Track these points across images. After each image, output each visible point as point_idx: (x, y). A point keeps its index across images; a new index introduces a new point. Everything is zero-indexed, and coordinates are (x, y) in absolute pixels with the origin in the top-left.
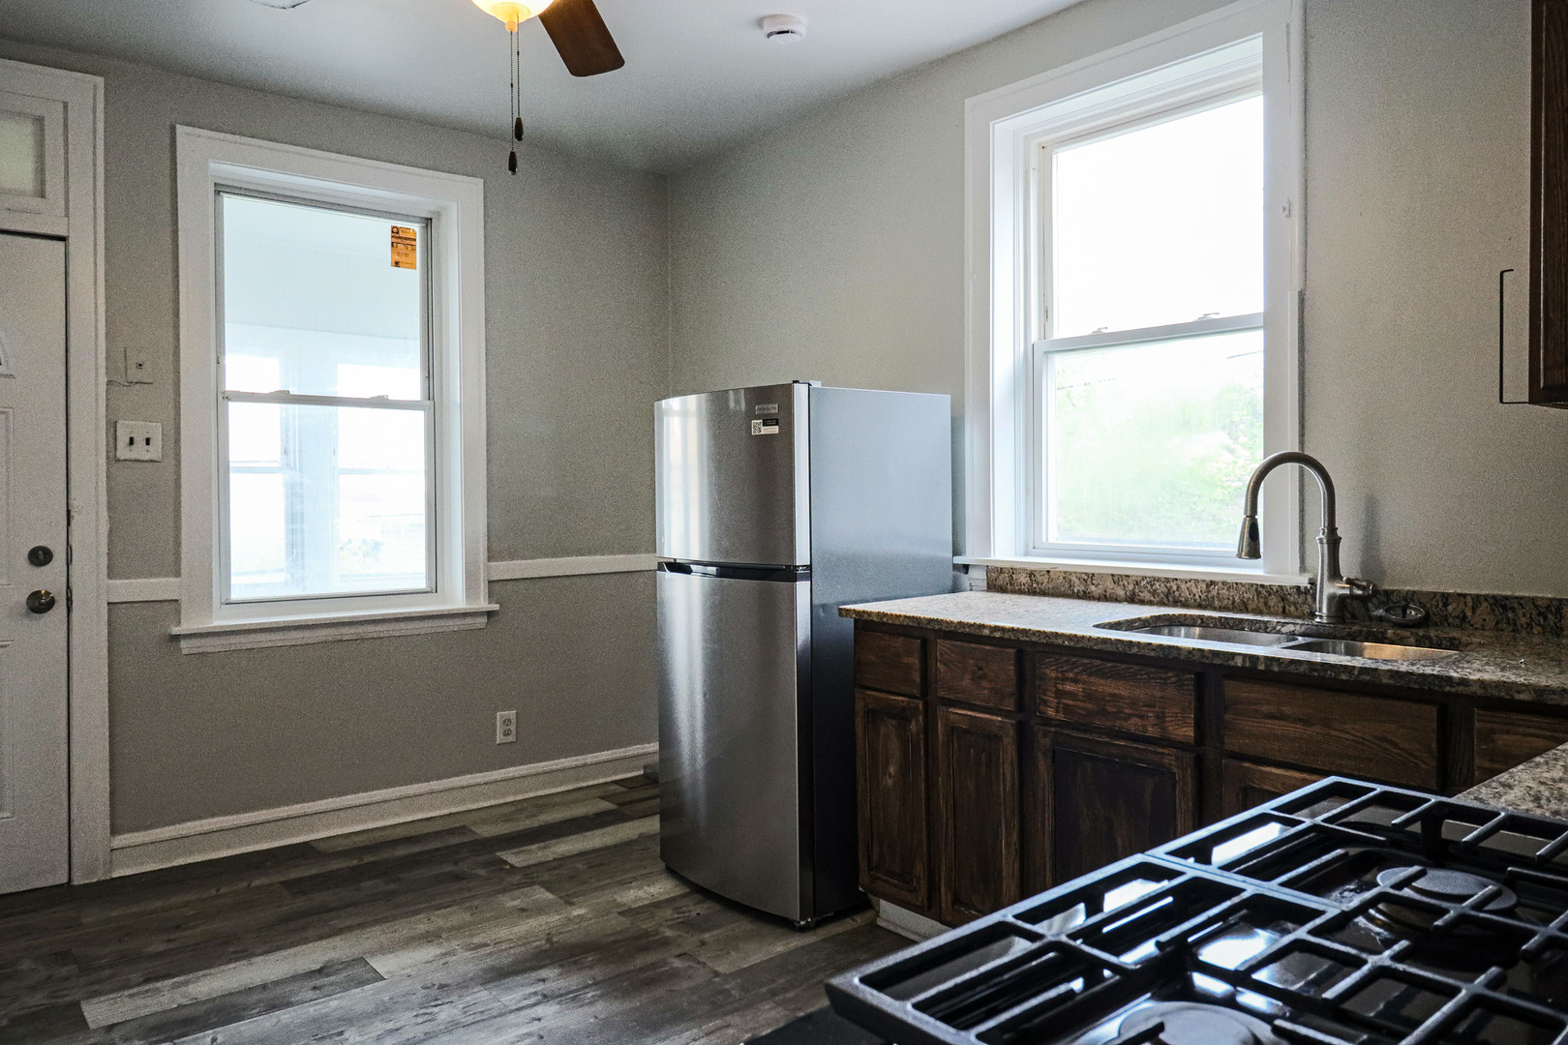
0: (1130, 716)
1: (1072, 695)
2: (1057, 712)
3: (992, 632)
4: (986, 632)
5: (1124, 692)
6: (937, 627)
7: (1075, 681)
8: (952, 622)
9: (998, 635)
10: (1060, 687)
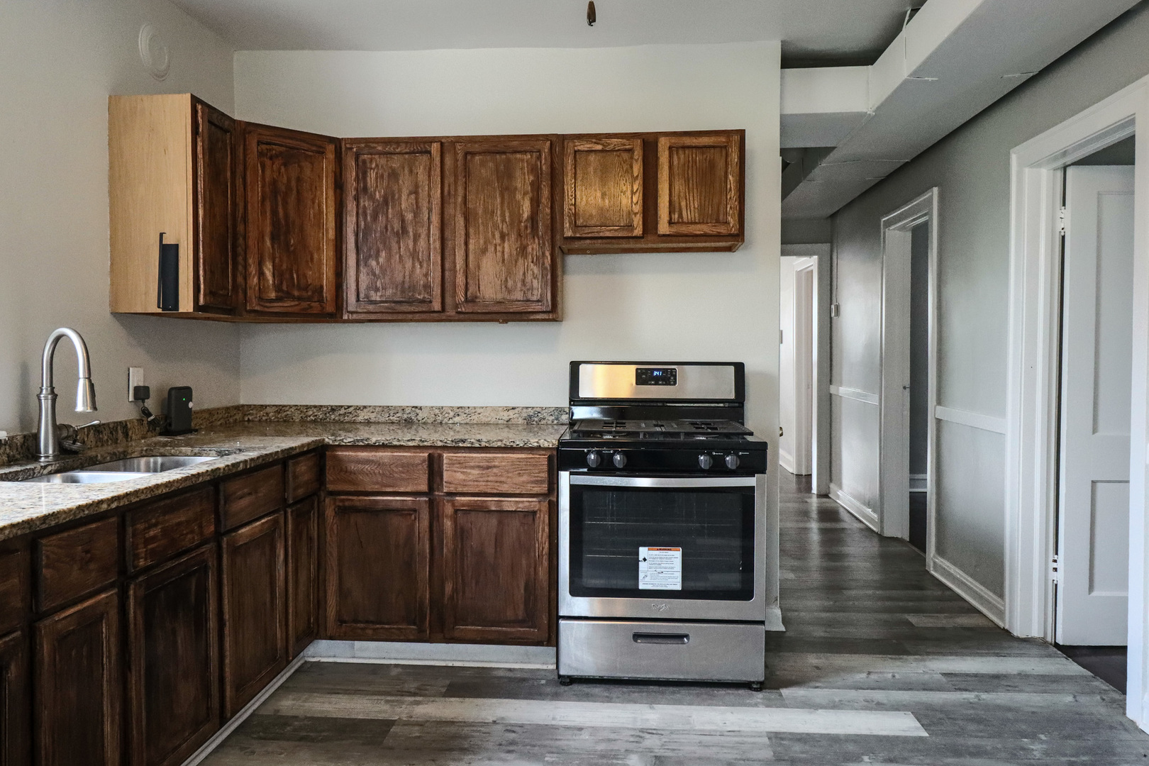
0: (187, 534)
1: (154, 539)
2: (146, 559)
3: (109, 505)
4: (105, 506)
5: (183, 519)
6: (53, 523)
7: (155, 525)
8: (70, 510)
9: (114, 505)
10: (147, 536)
